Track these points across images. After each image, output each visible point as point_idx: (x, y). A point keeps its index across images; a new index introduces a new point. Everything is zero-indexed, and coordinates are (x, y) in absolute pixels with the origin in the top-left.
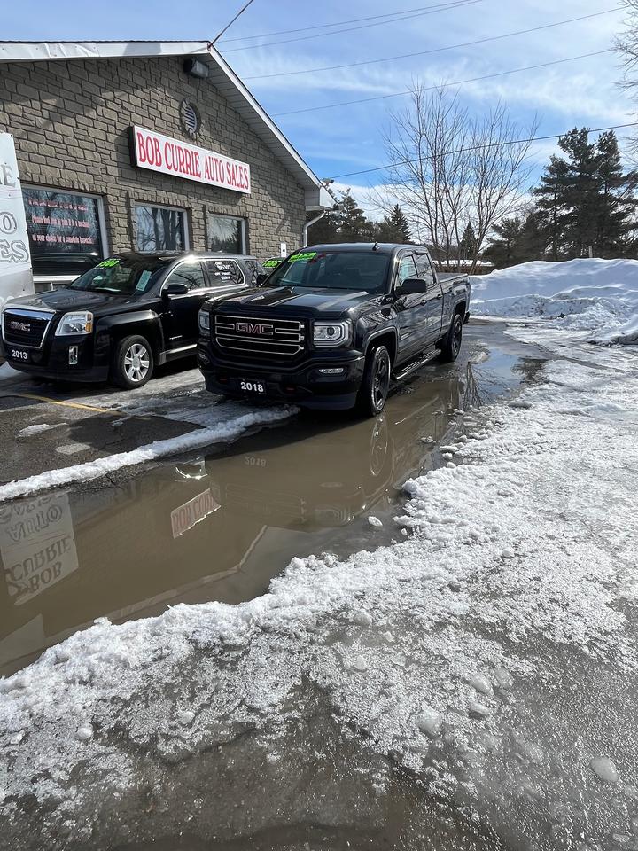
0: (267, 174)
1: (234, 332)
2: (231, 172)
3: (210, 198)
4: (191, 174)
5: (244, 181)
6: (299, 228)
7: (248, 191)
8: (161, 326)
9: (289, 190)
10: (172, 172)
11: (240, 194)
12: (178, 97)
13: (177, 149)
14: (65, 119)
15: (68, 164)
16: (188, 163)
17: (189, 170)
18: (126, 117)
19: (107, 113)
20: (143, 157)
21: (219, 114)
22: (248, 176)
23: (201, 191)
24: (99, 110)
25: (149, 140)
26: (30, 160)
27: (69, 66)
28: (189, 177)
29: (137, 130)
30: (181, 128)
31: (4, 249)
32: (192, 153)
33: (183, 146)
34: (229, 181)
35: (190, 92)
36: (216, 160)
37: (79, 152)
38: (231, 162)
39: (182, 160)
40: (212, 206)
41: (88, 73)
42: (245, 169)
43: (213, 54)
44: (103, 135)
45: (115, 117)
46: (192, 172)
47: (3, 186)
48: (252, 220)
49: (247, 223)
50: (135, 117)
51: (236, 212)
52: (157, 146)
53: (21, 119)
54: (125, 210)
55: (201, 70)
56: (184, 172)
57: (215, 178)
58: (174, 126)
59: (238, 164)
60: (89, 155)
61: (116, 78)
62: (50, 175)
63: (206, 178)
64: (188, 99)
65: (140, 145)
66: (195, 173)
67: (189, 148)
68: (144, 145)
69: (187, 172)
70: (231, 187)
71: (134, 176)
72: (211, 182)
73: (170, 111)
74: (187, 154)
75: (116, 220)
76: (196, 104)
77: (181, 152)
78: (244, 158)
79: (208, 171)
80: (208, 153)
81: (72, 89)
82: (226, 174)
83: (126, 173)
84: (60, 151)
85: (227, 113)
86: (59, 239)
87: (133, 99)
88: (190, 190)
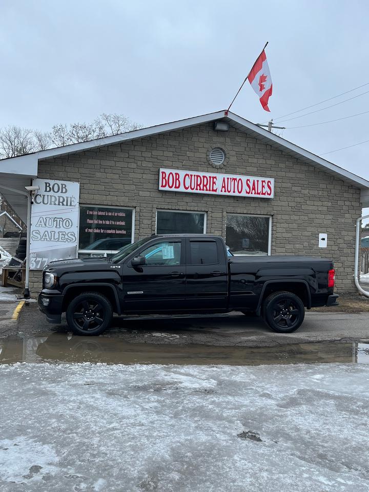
0: (303, 182)
3: (230, 204)
5: (266, 189)
7: (272, 196)
9: (336, 192)
12: (206, 145)
13: (196, 177)
14: (114, 171)
15: (112, 193)
16: (205, 184)
17: (205, 188)
18: (159, 164)
19: (145, 164)
20: (164, 185)
21: (247, 149)
22: (272, 186)
23: (221, 200)
24: (139, 163)
25: (171, 175)
26: (88, 193)
27: (122, 145)
28: (205, 192)
29: (162, 170)
30: (207, 164)
31: (63, 236)
32: (210, 177)
33: (201, 174)
34: (248, 191)
35: (218, 141)
36: (235, 179)
37: (120, 186)
38: (252, 179)
39: (199, 183)
40: (230, 209)
41: (135, 146)
42: (269, 182)
43: (230, 116)
44: (139, 176)
45: (150, 165)
46: (208, 189)
47: (69, 207)
48: (279, 217)
49: (272, 219)
50: (166, 163)
51: (259, 211)
52: (177, 178)
53: (86, 175)
54: (150, 215)
55: (224, 127)
56: (200, 189)
57: (232, 190)
58: (200, 163)
59: (261, 179)
60: (127, 187)
61: (154, 145)
62: (99, 199)
63: (222, 191)
64: (215, 146)
65: (163, 178)
66: (211, 189)
67: (208, 175)
68: (167, 178)
69: (203, 190)
70: (250, 195)
71: (160, 195)
72: (227, 193)
73: (197, 155)
74: (205, 179)
75: (141, 220)
76: (223, 147)
77: (199, 178)
78: (274, 174)
79: (224, 187)
80: (226, 176)
81: (122, 156)
82: (245, 187)
83: (153, 194)
84: (108, 187)
85: (256, 147)
86: (102, 231)
87: (166, 153)
88: (209, 200)
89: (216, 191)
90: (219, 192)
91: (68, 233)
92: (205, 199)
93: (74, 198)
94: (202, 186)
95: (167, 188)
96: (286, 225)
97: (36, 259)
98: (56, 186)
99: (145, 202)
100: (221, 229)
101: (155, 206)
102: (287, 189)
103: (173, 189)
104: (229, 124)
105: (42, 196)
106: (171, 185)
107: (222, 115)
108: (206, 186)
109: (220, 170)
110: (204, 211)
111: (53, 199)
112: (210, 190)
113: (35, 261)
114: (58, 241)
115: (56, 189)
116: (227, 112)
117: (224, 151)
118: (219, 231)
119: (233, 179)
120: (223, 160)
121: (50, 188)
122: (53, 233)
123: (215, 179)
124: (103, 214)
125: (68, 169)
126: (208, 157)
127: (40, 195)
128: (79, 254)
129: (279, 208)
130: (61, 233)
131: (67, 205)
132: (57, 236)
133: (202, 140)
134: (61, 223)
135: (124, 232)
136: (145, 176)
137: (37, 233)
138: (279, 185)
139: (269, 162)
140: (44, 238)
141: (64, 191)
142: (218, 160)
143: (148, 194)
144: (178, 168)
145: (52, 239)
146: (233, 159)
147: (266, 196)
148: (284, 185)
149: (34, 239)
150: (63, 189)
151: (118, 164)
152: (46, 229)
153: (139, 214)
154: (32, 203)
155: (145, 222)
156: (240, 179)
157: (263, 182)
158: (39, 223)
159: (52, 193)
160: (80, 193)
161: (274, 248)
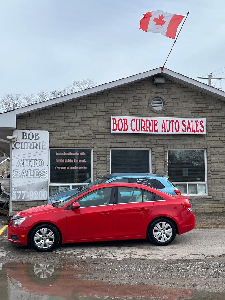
5: (200, 127)
7: (205, 133)
12: (148, 96)
13: (140, 121)
14: (76, 121)
15: (74, 138)
16: (148, 126)
17: (148, 129)
18: (111, 113)
19: (99, 113)
20: (115, 128)
21: (182, 96)
22: (204, 125)
23: (162, 138)
24: (95, 113)
25: (120, 121)
26: (56, 139)
27: (81, 100)
28: (148, 132)
29: (112, 117)
30: (149, 110)
31: (37, 173)
32: (152, 121)
33: (145, 118)
34: (184, 130)
35: (157, 92)
36: (172, 121)
37: (81, 132)
38: (187, 120)
39: (143, 126)
40: (170, 145)
41: (91, 100)
42: (201, 121)
43: (165, 72)
44: (96, 123)
45: (104, 114)
46: (151, 130)
47: (41, 150)
48: (212, 149)
49: (207, 151)
50: (116, 112)
51: (195, 146)
52: (125, 122)
53: (55, 125)
54: (105, 153)
55: (161, 81)
56: (144, 131)
57: (171, 130)
58: (143, 110)
59: (194, 120)
60: (86, 132)
61: (106, 98)
62: (64, 143)
63: (162, 131)
64: (155, 96)
65: (114, 123)
66: (154, 130)
67: (150, 119)
68: (117, 123)
69: (147, 131)
70: (186, 133)
71: (112, 137)
72: (167, 133)
73: (141, 104)
74: (148, 122)
75: (98, 157)
76: (161, 96)
77: (143, 122)
78: (206, 115)
79: (164, 127)
80: (165, 119)
81: (81, 109)
82: (182, 127)
83: (106, 137)
84: (71, 133)
85: (189, 94)
86: (68, 168)
87: (116, 104)
88: (152, 138)
89: (157, 131)
90: (160, 132)
91: (41, 170)
92: (149, 138)
93: (45, 143)
94: (145, 128)
95: (117, 131)
96: (219, 156)
97: (17, 192)
98: (31, 134)
99: (101, 143)
100: (163, 162)
101: (109, 146)
102: (217, 126)
103: (123, 132)
104: (165, 78)
105: (20, 143)
106: (120, 128)
107: (159, 72)
108: (149, 127)
109: (160, 114)
110: (149, 148)
111: (29, 145)
112: (152, 131)
113: (16, 194)
114: (34, 177)
115: (31, 137)
116: (162, 69)
117: (162, 99)
118: (162, 163)
119: (171, 121)
120: (162, 106)
121: (26, 136)
122: (29, 171)
123: (156, 122)
124: (68, 154)
125: (40, 121)
126: (150, 105)
127: (19, 142)
128: (50, 187)
129: (212, 142)
130: (35, 171)
131: (40, 149)
132: (32, 173)
133: (144, 92)
134: (35, 162)
135: (85, 168)
136: (100, 123)
137: (17, 172)
138: (211, 123)
139: (200, 105)
140: (22, 175)
141: (37, 137)
142: (158, 107)
143: (103, 136)
144: (126, 115)
145: (29, 176)
146: (170, 105)
147: (200, 133)
148: (215, 123)
149: (14, 176)
150: (36, 137)
151: (78, 115)
152: (24, 168)
153: (96, 153)
154: (13, 148)
155: (101, 158)
156: (177, 121)
157: (196, 121)
158: (18, 164)
159: (28, 140)
160: (50, 139)
161: (210, 175)
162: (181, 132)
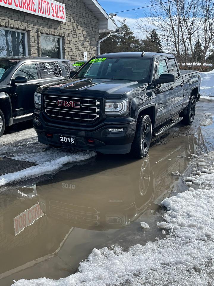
0: (76, 10)
1: (56, 106)
2: (54, 9)
3: (41, 25)
4: (30, 10)
5: (62, 14)
6: (95, 43)
7: (64, 21)
8: (10, 102)
9: (89, 20)
10: (18, 9)
11: (59, 23)
17: (29, 8)
22: (65, 12)
28: (29, 12)
34: (53, 14)
36: (45, 2)
38: (54, 3)
39: (24, 2)
40: (42, 30)
42: (62, 7)
48: (66, 38)
49: (63, 40)
56: (26, 8)
57: (44, 12)
59: (58, 4)
63: (39, 12)
66: (32, 9)
70: (54, 18)
72: (41, 15)
79: (40, 8)
82: (51, 10)
88: (29, 19)
89: (35, 11)
90: (36, 13)
92: (27, 18)
94: (26, 4)
95: (3, 4)
96: (69, 45)
103: (7, 5)
108: (29, 5)
110: (25, 30)
147: (62, 20)
156: (48, 2)
162: (50, 17)
